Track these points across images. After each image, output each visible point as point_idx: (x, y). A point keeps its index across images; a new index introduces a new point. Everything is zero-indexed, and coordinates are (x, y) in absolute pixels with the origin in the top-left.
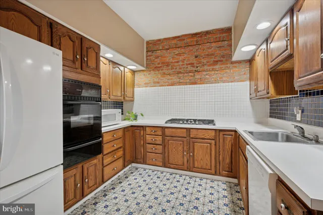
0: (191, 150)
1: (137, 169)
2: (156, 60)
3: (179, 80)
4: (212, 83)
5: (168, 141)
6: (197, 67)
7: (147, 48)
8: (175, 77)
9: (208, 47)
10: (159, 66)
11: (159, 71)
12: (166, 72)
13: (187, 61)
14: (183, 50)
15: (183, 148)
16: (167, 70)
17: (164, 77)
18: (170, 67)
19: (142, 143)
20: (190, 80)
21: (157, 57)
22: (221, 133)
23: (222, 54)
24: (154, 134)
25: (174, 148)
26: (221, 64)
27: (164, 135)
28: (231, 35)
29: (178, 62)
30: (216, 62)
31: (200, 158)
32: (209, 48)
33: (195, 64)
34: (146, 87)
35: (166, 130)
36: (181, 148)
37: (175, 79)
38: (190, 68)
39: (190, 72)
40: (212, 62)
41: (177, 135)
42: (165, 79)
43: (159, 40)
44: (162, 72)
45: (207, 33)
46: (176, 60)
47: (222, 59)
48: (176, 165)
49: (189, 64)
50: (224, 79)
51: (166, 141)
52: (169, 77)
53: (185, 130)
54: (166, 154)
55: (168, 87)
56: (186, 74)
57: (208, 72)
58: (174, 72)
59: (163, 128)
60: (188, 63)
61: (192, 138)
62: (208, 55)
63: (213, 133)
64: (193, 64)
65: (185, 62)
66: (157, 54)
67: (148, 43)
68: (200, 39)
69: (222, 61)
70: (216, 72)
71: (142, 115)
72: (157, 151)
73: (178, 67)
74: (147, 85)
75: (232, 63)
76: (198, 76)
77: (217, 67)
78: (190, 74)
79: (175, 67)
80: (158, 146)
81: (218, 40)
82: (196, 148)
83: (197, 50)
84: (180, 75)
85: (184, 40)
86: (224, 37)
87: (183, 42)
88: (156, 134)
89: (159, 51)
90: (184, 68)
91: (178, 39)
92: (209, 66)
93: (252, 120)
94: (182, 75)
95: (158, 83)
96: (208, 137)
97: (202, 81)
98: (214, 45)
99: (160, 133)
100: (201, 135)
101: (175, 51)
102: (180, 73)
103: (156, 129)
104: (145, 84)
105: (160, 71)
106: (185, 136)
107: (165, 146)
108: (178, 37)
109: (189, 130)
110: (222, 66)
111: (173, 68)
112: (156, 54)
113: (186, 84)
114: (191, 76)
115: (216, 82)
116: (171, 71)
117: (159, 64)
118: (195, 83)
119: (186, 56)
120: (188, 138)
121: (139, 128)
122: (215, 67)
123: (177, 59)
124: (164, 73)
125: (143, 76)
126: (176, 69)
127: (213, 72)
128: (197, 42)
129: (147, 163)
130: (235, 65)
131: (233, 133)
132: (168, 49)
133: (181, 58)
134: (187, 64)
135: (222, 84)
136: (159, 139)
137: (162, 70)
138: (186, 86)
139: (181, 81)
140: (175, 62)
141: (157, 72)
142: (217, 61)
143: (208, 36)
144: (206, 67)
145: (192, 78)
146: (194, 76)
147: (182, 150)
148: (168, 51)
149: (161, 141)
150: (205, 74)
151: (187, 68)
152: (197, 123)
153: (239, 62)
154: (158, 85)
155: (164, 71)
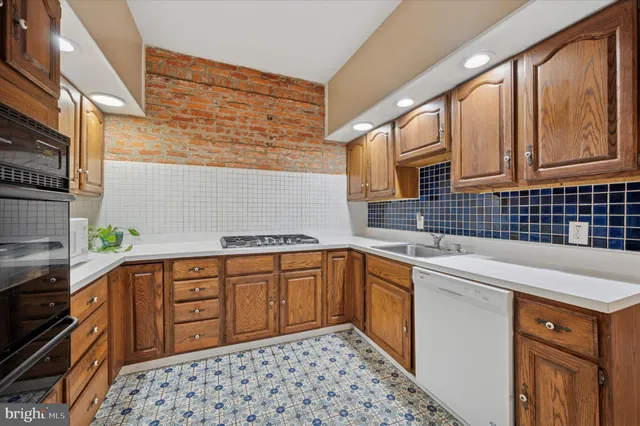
0: (283, 293)
1: (141, 377)
2: (177, 101)
3: (234, 156)
4: (296, 171)
5: (234, 285)
6: (271, 138)
7: (148, 64)
8: (227, 149)
9: (291, 105)
10: (186, 116)
11: (184, 128)
12: (204, 134)
13: (252, 123)
14: (243, 99)
15: (267, 294)
16: (207, 130)
17: (200, 144)
18: (214, 126)
19: (159, 303)
20: (259, 160)
21: (180, 95)
22: (330, 256)
23: (311, 125)
24: (196, 275)
25: (248, 297)
26: (311, 142)
27: (223, 274)
28: (323, 98)
29: (232, 119)
30: (302, 136)
31: (298, 304)
32: (290, 108)
33: (267, 132)
34: (145, 160)
35: (229, 262)
36: (262, 295)
37: (225, 152)
38: (257, 137)
39: (258, 144)
40: (296, 135)
41: (255, 269)
42: (202, 150)
43: (187, 58)
44: (192, 131)
45: (289, 81)
46: (228, 115)
47: (311, 133)
48: (252, 332)
49: (256, 129)
50: (314, 167)
51: (229, 286)
52: (211, 146)
53: (271, 258)
54: (229, 316)
55: (210, 168)
56: (249, 148)
57: (290, 151)
58: (223, 137)
59: (223, 259)
60: (254, 126)
61: (285, 271)
62: (290, 121)
63: (318, 257)
64: (264, 130)
65: (249, 124)
66: (180, 88)
67: (150, 51)
68: (276, 87)
69: (311, 136)
70: (303, 153)
71: (133, 232)
72: (204, 315)
73: (233, 131)
74: (147, 156)
75: (325, 143)
76: (272, 156)
77: (304, 144)
78: (258, 149)
79: (225, 128)
80: (207, 301)
81: (305, 99)
82: (290, 287)
83: (271, 106)
84: (237, 147)
85: (246, 78)
86: (313, 98)
87: (245, 82)
88: (203, 274)
89: (186, 82)
90: (245, 134)
91: (233, 72)
92: (291, 140)
93: (349, 230)
94: (242, 147)
95: (183, 155)
96: (311, 265)
97: (279, 166)
98: (298, 105)
99: (213, 270)
100: (299, 262)
101: (226, 95)
102: (237, 142)
103: (202, 264)
104: (142, 153)
105: (188, 130)
106: (271, 269)
107: (225, 299)
108: (234, 68)
109: (278, 256)
110: (312, 145)
111: (222, 131)
112: (176, 87)
113: (250, 166)
114: (260, 153)
115: (303, 169)
116: (214, 134)
117: (184, 112)
118: (267, 167)
119: (249, 110)
120: (276, 273)
121: (148, 267)
122: (300, 144)
123: (231, 112)
124: (200, 137)
125: (133, 133)
126: (228, 132)
127: (298, 153)
128: (272, 91)
129: (176, 351)
130: (330, 147)
131: (346, 253)
132: (210, 85)
133: (240, 113)
134: (252, 129)
135: (312, 175)
136: (212, 286)
137: (193, 127)
138: (250, 171)
139: (239, 159)
140: (225, 118)
141: (179, 130)
142: (304, 135)
143: (290, 88)
144: (285, 141)
145: (260, 157)
146: (266, 153)
147: (265, 298)
148: (210, 89)
149: (218, 289)
150: (285, 152)
151: (251, 135)
152: (290, 241)
153: (334, 144)
154: (184, 160)
155: (198, 131)
